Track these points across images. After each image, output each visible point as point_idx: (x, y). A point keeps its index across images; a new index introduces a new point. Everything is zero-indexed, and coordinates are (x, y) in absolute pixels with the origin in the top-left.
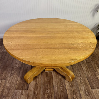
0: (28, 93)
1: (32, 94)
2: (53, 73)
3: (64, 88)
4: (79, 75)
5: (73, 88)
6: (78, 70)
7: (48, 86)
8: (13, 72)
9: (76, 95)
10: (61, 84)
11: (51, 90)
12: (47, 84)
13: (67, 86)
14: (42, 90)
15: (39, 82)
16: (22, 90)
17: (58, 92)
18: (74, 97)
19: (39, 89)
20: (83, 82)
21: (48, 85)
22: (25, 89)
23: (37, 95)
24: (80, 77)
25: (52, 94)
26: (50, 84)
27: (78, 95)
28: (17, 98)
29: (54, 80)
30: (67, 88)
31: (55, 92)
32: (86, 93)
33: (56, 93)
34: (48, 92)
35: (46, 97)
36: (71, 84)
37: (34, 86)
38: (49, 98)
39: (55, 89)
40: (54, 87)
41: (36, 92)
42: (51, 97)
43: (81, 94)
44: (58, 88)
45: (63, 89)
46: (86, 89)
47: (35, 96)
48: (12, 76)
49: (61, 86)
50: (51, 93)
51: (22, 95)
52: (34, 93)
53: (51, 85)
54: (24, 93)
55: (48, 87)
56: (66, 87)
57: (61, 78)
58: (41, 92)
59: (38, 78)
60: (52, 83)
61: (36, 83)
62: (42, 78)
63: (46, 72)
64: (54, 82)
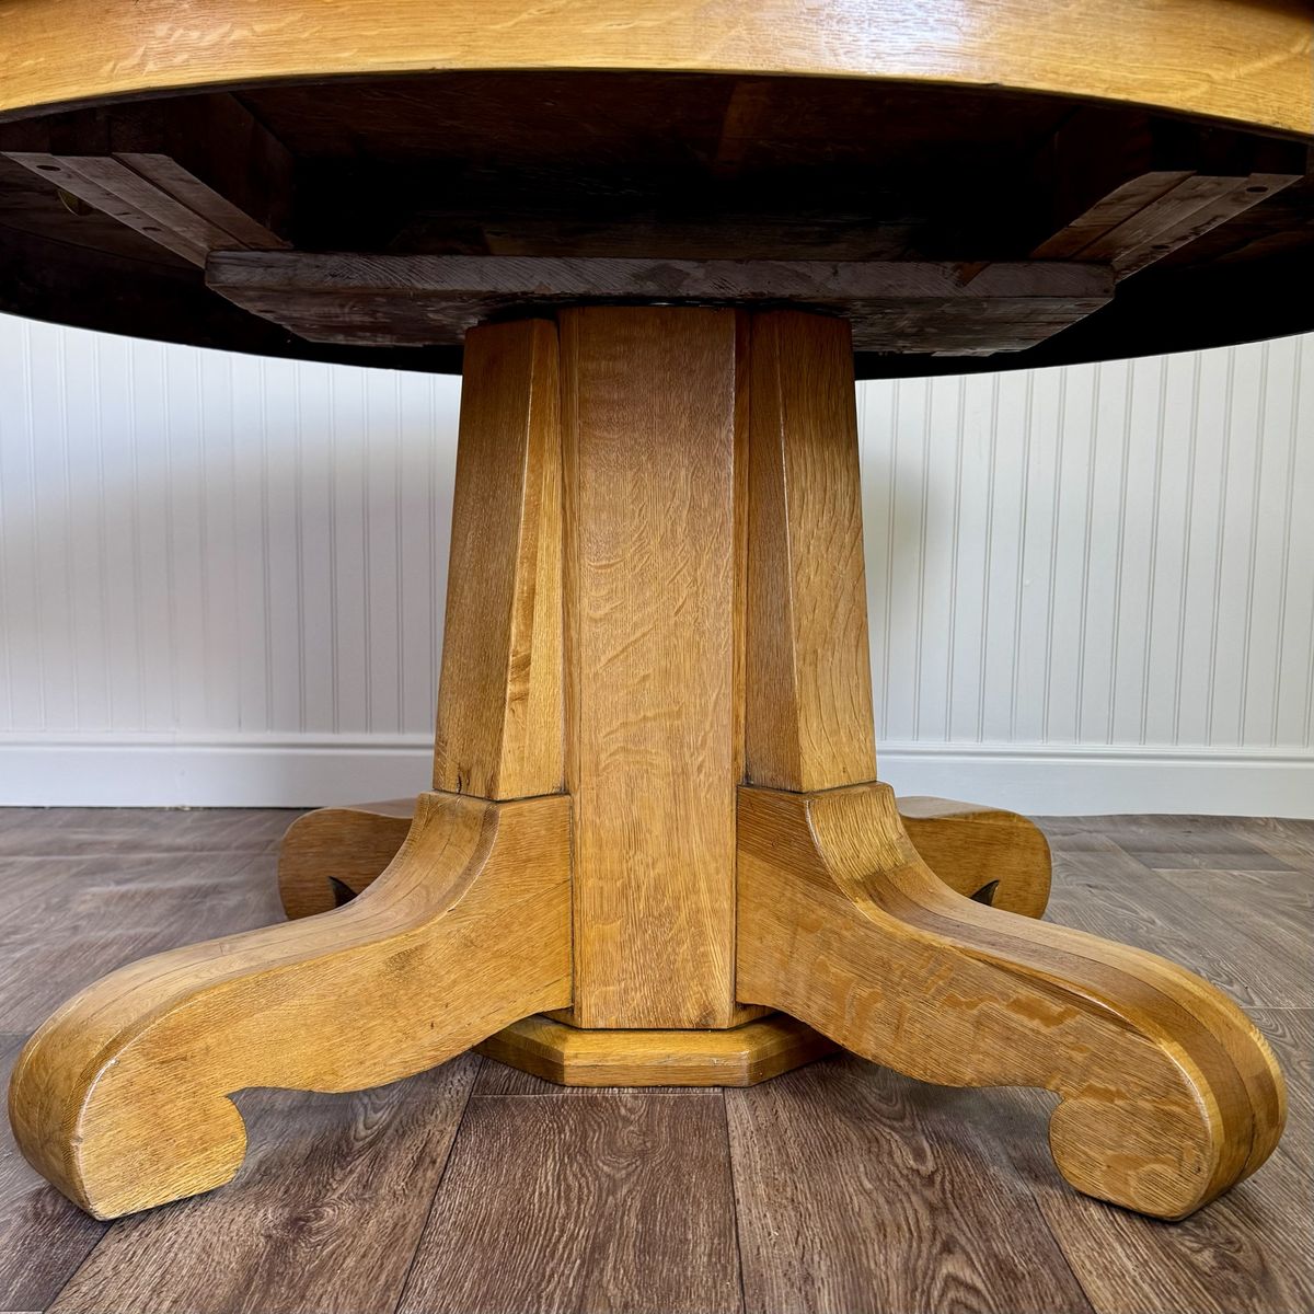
10: (950, 1246)
21: (599, 1247)
37: (230, 1257)
40: (749, 1285)
49: (954, 1267)
56: (1096, 1286)
59: (380, 1161)
60: (701, 1231)
61: (297, 1225)
62: (468, 1162)
63: (592, 1103)
64: (758, 1219)
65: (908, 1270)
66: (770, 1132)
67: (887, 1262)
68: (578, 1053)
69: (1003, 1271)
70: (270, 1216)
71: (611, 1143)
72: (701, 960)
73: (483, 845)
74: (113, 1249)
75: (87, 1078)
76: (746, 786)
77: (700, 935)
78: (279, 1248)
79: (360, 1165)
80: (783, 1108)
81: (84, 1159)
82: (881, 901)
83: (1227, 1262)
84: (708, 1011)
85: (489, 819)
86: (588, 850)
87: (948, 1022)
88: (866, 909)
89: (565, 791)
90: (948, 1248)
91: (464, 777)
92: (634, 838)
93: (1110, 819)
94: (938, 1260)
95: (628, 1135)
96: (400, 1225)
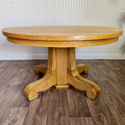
0: (28, 111)
1: (34, 111)
2: (67, 90)
3: (84, 106)
4: (108, 93)
5: (99, 106)
6: (106, 87)
8: (8, 90)
9: (103, 113)
11: (64, 108)
14: (49, 108)
15: (45, 100)
16: (19, 107)
17: (75, 110)
18: (101, 116)
19: (45, 107)
20: (114, 100)
21: (60, 102)
22: (24, 106)
23: (42, 113)
24: (109, 95)
25: (65, 112)
26: (62, 101)
27: (107, 113)
28: (10, 116)
31: (71, 110)
32: (119, 111)
33: (73, 111)
34: (59, 109)
35: (56, 115)
37: (38, 103)
38: (61, 116)
39: (71, 106)
40: (68, 105)
41: (41, 110)
42: (64, 115)
43: (113, 112)
44: (75, 106)
46: (120, 107)
47: (39, 114)
48: (7, 94)
50: (64, 110)
51: (19, 112)
52: (38, 111)
53: (64, 103)
54: (22, 111)
56: (88, 104)
57: (80, 95)
58: (49, 110)
59: (46, 95)
60: (66, 101)
61: (42, 100)
62: (51, 95)
63: (58, 90)
64: (69, 100)
65: (78, 103)
66: (69, 92)
67: (76, 103)
68: (57, 87)
69: (83, 103)
70: (40, 100)
71: (60, 93)
72: (65, 81)
73: (51, 75)
74: (31, 102)
75: (29, 93)
76: (68, 70)
77: (65, 79)
78: (41, 102)
79: (44, 96)
80: (70, 91)
81: (29, 97)
82: (77, 78)
83: (96, 102)
84: (65, 84)
85: (51, 73)
86: (58, 74)
87: (80, 86)
88: (75, 79)
89: (56, 70)
90: (80, 102)
91: (49, 70)
92: (61, 73)
93: (94, 60)
94: (79, 103)
95: (61, 93)
96: (48, 100)
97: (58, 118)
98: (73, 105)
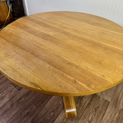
0: (16, 95)
3: (52, 119)
7: (39, 101)
10: (54, 111)
11: (37, 109)
12: (40, 100)
13: (59, 119)
14: (29, 101)
16: (15, 87)
19: (27, 98)
23: (21, 103)
25: (33, 114)
26: (43, 101)
28: (5, 92)
29: (51, 100)
30: (56, 121)
31: (39, 115)
33: (39, 117)
34: (32, 108)
35: (26, 112)
36: (64, 121)
37: (27, 91)
38: (27, 115)
39: (43, 111)
40: (43, 108)
41: (23, 99)
42: (30, 116)
45: (50, 119)
47: (18, 102)
49: (52, 113)
50: (34, 112)
51: (11, 92)
52: (20, 99)
53: (43, 103)
55: (37, 103)
56: (57, 119)
57: (61, 104)
64: (49, 103)
78: (29, 92)
97: (24, 116)
98: (45, 111)
